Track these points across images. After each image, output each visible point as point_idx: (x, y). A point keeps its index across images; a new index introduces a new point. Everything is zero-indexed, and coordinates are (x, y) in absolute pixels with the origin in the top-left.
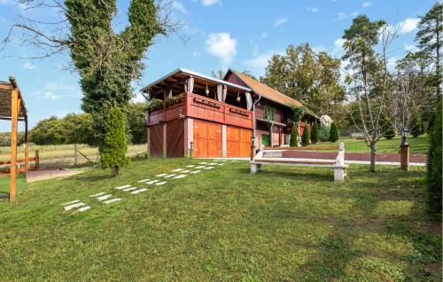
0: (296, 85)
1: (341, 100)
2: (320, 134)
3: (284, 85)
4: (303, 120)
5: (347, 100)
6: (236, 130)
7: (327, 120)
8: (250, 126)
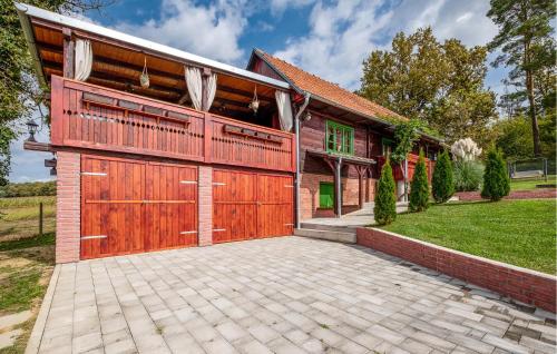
0: (407, 97)
1: (488, 114)
2: (456, 178)
3: (387, 98)
4: (416, 151)
5: (496, 116)
6: (247, 177)
7: (468, 149)
8: (286, 166)
